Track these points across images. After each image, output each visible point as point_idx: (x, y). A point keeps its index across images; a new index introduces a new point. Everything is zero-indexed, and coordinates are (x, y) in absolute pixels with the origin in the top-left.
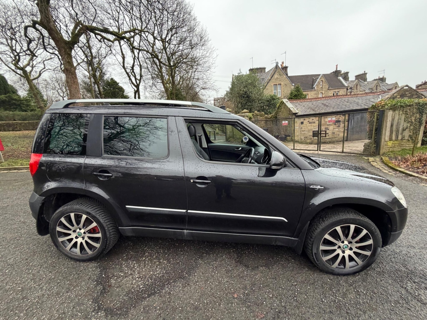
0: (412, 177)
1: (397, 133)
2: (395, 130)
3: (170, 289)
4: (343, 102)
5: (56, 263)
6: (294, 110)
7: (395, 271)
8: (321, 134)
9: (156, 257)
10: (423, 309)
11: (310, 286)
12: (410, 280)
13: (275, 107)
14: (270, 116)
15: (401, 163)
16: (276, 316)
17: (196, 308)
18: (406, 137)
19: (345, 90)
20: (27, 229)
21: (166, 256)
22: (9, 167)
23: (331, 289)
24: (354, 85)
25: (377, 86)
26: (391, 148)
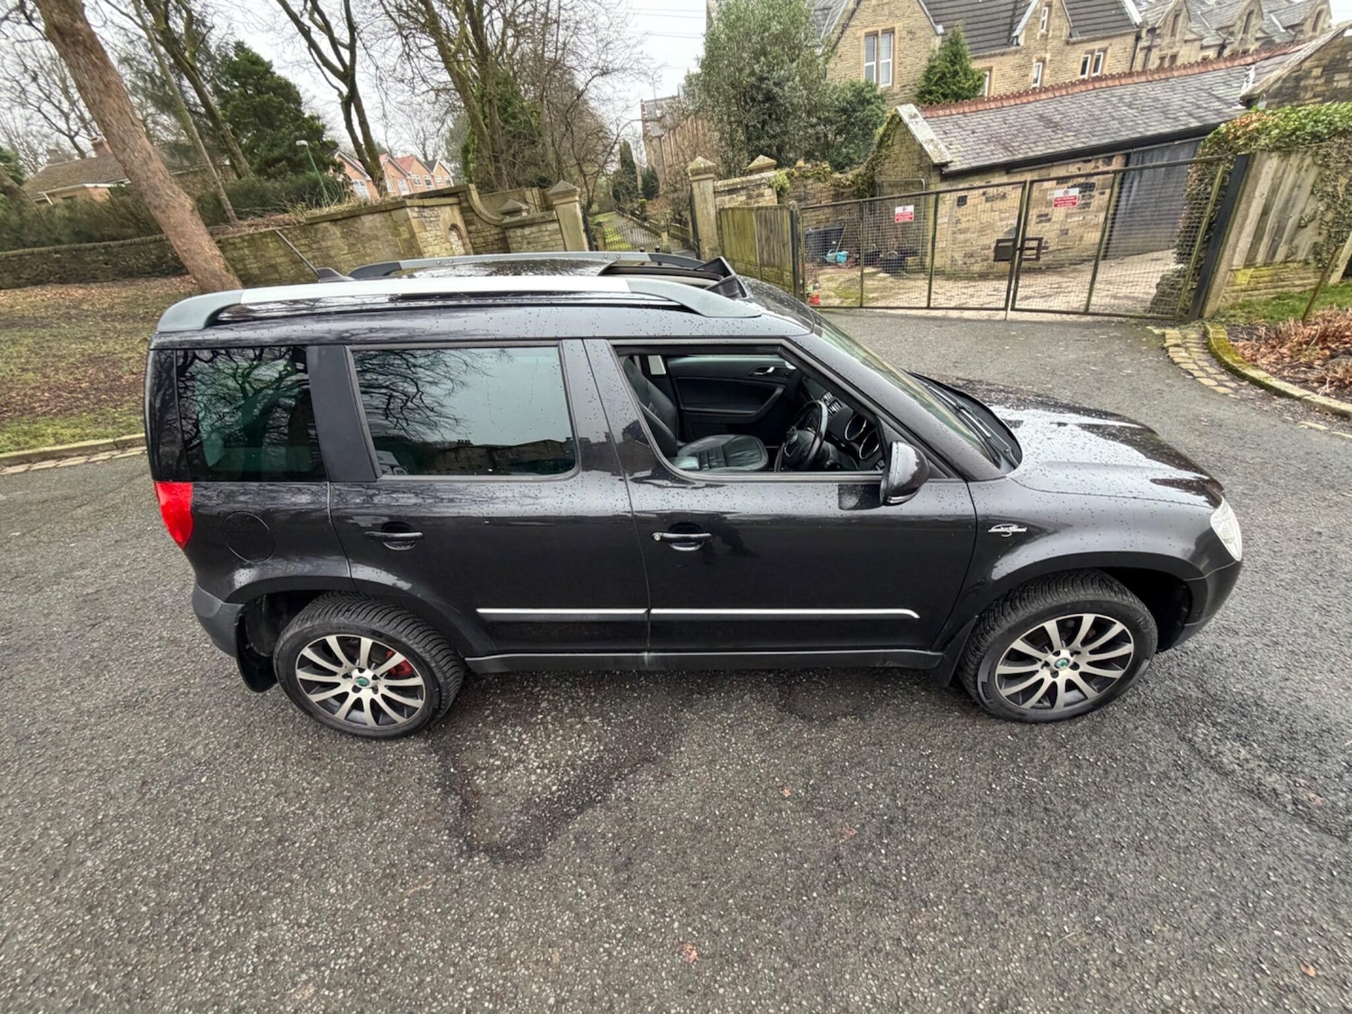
0: (1282, 401)
1: (1274, 240)
2: (1271, 231)
3: (626, 789)
4: (1115, 107)
5: (318, 749)
6: (938, 151)
7: (1174, 700)
8: (1022, 249)
9: (571, 710)
10: (1219, 787)
11: (963, 756)
12: (1206, 719)
13: (868, 134)
14: (850, 177)
15: (1262, 350)
16: (884, 829)
17: (698, 828)
18: (1300, 253)
19: (1131, 40)
20: (193, 662)
21: (597, 705)
22: (21, 453)
23: (1012, 758)
24: (1167, 15)
25: (1251, 13)
26: (1243, 294)
